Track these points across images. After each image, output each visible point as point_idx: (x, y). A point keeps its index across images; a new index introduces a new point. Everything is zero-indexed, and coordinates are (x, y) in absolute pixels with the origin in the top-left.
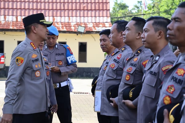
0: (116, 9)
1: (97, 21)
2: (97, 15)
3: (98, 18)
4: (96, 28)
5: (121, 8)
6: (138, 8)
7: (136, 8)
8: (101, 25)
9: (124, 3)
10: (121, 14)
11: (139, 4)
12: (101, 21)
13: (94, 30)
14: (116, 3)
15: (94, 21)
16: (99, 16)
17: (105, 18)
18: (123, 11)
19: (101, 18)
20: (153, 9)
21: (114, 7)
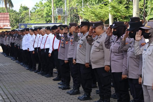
0: (21, 10)
1: (4, 24)
2: (4, 22)
3: (5, 23)
4: (4, 27)
5: (24, 9)
6: (35, 9)
7: (34, 9)
8: (6, 26)
9: (26, 6)
10: (24, 13)
11: (36, 7)
12: (6, 24)
13: (3, 28)
14: (21, 6)
15: (3, 24)
16: (5, 22)
17: (8, 23)
18: (25, 11)
19: (6, 23)
20: (41, 12)
21: (20, 8)
